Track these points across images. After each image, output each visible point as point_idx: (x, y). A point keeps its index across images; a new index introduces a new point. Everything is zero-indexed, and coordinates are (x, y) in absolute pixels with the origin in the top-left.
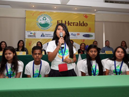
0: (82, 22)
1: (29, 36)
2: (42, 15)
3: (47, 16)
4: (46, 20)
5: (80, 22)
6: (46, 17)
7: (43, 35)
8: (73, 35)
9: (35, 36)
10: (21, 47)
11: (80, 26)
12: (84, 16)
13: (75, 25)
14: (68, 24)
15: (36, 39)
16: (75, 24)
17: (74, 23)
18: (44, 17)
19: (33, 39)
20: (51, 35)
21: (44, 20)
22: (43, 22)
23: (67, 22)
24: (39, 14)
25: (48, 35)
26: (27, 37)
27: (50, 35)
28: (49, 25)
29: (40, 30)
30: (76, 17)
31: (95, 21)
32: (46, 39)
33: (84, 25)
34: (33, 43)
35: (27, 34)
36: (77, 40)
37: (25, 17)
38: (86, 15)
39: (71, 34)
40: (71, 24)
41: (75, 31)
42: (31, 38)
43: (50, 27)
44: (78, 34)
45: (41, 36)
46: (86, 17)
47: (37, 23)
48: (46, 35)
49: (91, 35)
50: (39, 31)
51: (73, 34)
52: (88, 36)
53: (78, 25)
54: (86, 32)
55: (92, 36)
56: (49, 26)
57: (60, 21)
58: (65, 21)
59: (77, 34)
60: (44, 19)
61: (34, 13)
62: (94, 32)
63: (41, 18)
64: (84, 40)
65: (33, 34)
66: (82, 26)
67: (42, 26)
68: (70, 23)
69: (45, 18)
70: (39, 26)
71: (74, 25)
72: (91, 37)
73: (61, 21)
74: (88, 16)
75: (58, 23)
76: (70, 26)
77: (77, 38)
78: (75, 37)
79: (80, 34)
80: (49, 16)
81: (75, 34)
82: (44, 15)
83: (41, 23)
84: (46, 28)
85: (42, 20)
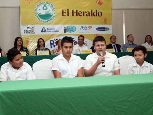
0: (95, 11)
1: (25, 31)
2: (41, 3)
3: (48, 4)
4: (48, 10)
5: (92, 10)
6: (46, 5)
7: (44, 29)
8: (83, 29)
9: (33, 31)
10: (20, 46)
11: (92, 16)
12: (98, 2)
15: (36, 35)
16: (85, 14)
17: (85, 13)
18: (44, 6)
19: (31, 35)
20: (54, 30)
21: (44, 9)
22: (43, 13)
23: (75, 11)
24: (37, 2)
25: (51, 30)
27: (53, 29)
28: (51, 16)
29: (39, 23)
30: (86, 4)
31: (112, 8)
32: (49, 35)
33: (98, 15)
34: (31, 41)
35: (23, 28)
37: (20, 7)
38: (100, 1)
39: (81, 28)
40: (80, 14)
42: (28, 34)
43: (53, 19)
44: (90, 27)
45: (42, 31)
46: (100, 3)
47: (36, 14)
49: (107, 28)
50: (38, 25)
51: (83, 28)
52: (103, 29)
54: (100, 24)
55: (109, 29)
56: (52, 18)
57: (65, 10)
58: (73, 11)
59: (89, 28)
60: (45, 8)
62: (111, 24)
63: (41, 7)
64: (98, 35)
65: (30, 29)
66: (94, 16)
67: (41, 18)
68: (79, 13)
70: (38, 18)
71: (84, 15)
72: (107, 30)
73: (67, 11)
74: (103, 3)
75: (63, 13)
76: (79, 16)
77: (89, 32)
78: (86, 31)
79: (92, 27)
80: (51, 4)
81: (86, 27)
82: (45, 3)
83: (41, 13)
84: (48, 20)
85: (42, 10)
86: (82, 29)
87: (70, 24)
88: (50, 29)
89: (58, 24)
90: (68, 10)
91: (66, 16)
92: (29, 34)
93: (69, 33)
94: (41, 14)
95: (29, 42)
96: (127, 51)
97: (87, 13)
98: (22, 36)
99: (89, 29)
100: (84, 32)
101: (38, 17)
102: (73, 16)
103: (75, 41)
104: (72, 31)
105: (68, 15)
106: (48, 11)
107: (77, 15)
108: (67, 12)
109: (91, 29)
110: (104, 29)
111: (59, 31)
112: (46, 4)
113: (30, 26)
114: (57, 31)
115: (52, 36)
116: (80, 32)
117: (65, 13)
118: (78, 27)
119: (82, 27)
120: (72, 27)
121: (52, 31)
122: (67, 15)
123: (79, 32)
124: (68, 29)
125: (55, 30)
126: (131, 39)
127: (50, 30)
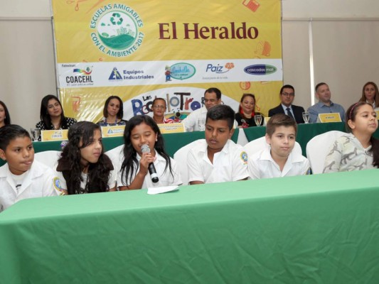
0: (242, 26)
1: (69, 80)
2: (106, 8)
3: (125, 11)
4: (124, 24)
5: (233, 24)
6: (119, 13)
7: (115, 73)
8: (214, 69)
9: (89, 79)
11: (233, 37)
12: (246, 3)
13: (217, 35)
14: (193, 33)
15: (95, 88)
16: (217, 33)
17: (216, 30)
18: (114, 15)
19: (83, 88)
20: (141, 75)
21: (114, 23)
23: (191, 27)
24: (96, 5)
25: (133, 75)
26: (63, 84)
27: (139, 72)
28: (132, 39)
29: (103, 59)
30: (219, 7)
31: (282, 18)
32: (128, 87)
33: (247, 36)
34: (85, 102)
35: (64, 72)
36: (227, 83)
37: (52, 18)
40: (205, 34)
41: (220, 58)
42: (77, 86)
43: (137, 46)
44: (230, 66)
45: (111, 78)
46: (253, 6)
47: (94, 36)
48: (127, 75)
49: (270, 67)
50: (100, 63)
51: (212, 67)
52: (260, 70)
54: (253, 58)
55: (275, 70)
56: (134, 44)
57: (168, 24)
58: (186, 25)
59: (226, 67)
60: (116, 19)
62: (279, 58)
64: (248, 84)
65: (82, 74)
66: (239, 37)
68: (201, 31)
69: (119, 15)
70: (99, 46)
71: (214, 37)
72: (270, 72)
73: (171, 25)
74: (259, 5)
75: (162, 31)
76: (201, 39)
77: (226, 78)
78: (220, 75)
79: (234, 65)
80: (130, 10)
81: (220, 65)
82: (115, 6)
83: (107, 33)
84: (125, 50)
85: (109, 25)
86: (209, 70)
87: (179, 59)
89: (151, 60)
90: (174, 24)
91: (169, 38)
92: (80, 86)
93: (179, 82)
94: (108, 35)
95: (81, 106)
96: (318, 122)
97: (221, 29)
98: (62, 93)
99: (227, 69)
100: (215, 78)
101: (100, 42)
102: (187, 40)
103: (193, 101)
104: (187, 76)
105: (175, 37)
106: (125, 27)
107: (196, 37)
108: (171, 28)
109: (232, 70)
110: (263, 70)
111: (153, 77)
112: (118, 9)
113: (82, 66)
114: (150, 77)
115: (137, 89)
116: (206, 78)
117: (168, 31)
118: (200, 65)
119: (209, 67)
120: (186, 67)
121: (136, 78)
122: (172, 37)
123: (203, 78)
124: (176, 71)
125: (145, 75)
127: (131, 74)
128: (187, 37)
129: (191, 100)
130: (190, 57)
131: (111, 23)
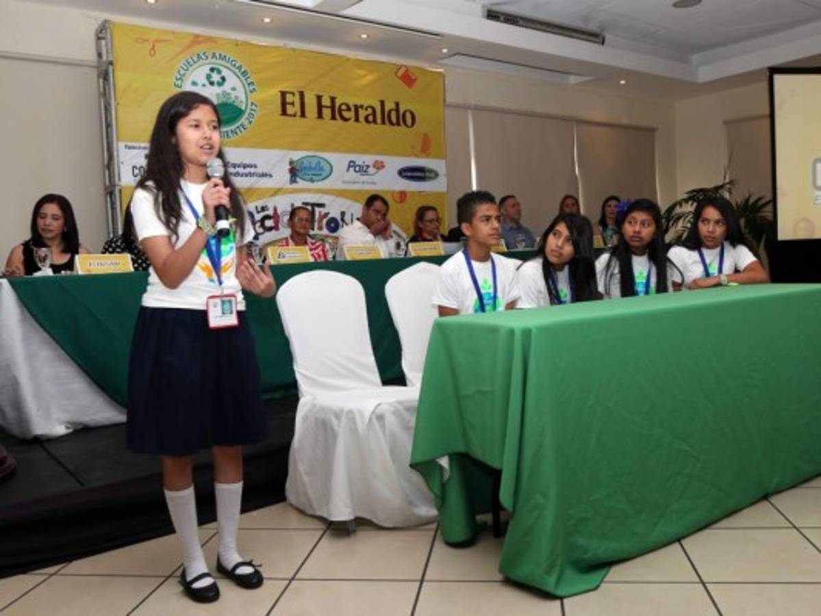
0: (393, 106)
1: (137, 171)
2: (199, 57)
3: (229, 65)
5: (382, 103)
6: (221, 68)
11: (383, 123)
12: (400, 73)
13: (362, 118)
14: (329, 110)
16: (362, 113)
17: (360, 110)
18: (212, 70)
20: (253, 170)
21: (212, 83)
23: (326, 101)
24: (181, 52)
25: (241, 170)
27: (250, 166)
28: (239, 111)
30: (363, 76)
31: (444, 100)
33: (401, 123)
38: (407, 71)
39: (349, 166)
40: (346, 114)
41: (365, 151)
44: (379, 166)
46: (408, 79)
48: (232, 170)
49: (431, 171)
51: (355, 166)
52: (419, 174)
53: (375, 121)
54: (410, 156)
55: (437, 175)
56: (243, 120)
57: (293, 94)
58: (319, 98)
59: (374, 166)
60: (216, 77)
61: (156, 41)
62: (442, 158)
63: (200, 73)
64: (403, 195)
66: (392, 123)
68: (340, 110)
69: (219, 72)
71: (357, 120)
72: (431, 178)
73: (297, 96)
74: (415, 79)
75: (284, 104)
76: (340, 122)
77: (373, 184)
78: (365, 178)
79: (385, 164)
80: (237, 65)
81: (367, 163)
82: (214, 56)
84: (229, 129)
85: (204, 85)
86: (351, 169)
87: (309, 150)
88: (239, 166)
89: (270, 148)
90: (302, 94)
91: (294, 115)
93: (309, 185)
97: (366, 109)
99: (375, 170)
100: (358, 182)
102: (320, 120)
104: (321, 177)
105: (303, 115)
107: (333, 118)
108: (297, 100)
109: (382, 172)
110: (423, 175)
111: (271, 176)
112: (218, 61)
114: (266, 175)
115: (247, 193)
116: (347, 182)
117: (293, 104)
118: (340, 160)
119: (352, 165)
120: (319, 163)
121: (246, 175)
122: (299, 114)
123: (344, 182)
124: (305, 168)
125: (259, 170)
126: (512, 211)
127: (237, 169)
128: (320, 116)
129: (326, 215)
130: (324, 148)
131: (207, 83)
